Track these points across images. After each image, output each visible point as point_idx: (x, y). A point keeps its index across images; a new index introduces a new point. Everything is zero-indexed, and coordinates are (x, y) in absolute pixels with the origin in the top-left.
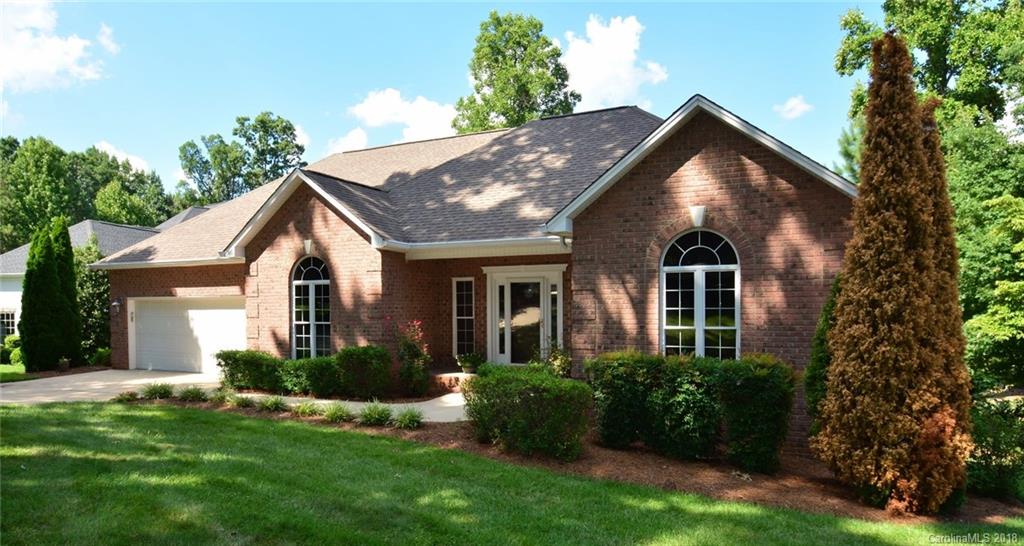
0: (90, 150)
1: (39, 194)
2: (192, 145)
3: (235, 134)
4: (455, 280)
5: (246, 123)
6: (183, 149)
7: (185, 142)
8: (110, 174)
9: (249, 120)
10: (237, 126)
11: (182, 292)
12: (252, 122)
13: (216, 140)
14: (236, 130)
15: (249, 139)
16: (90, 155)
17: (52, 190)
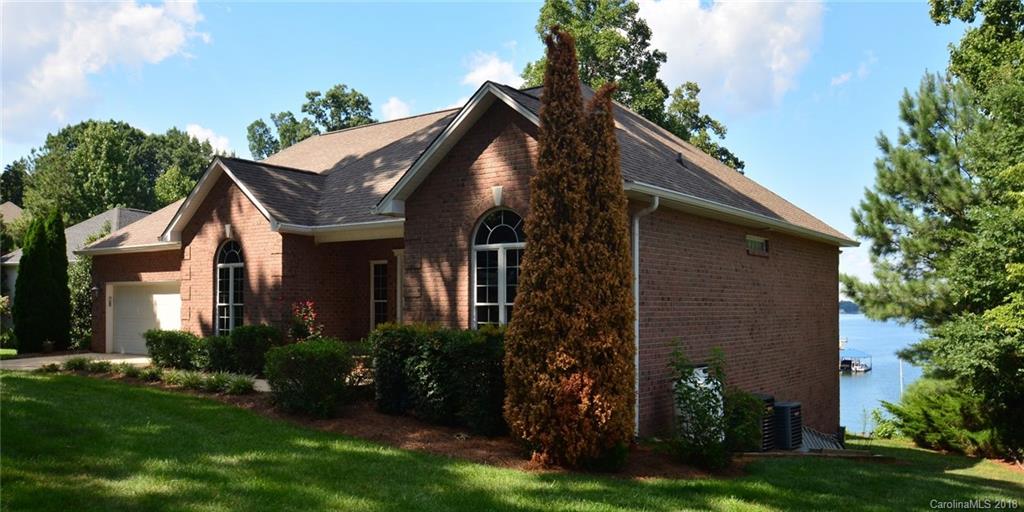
0: (171, 131)
1: (98, 181)
2: (261, 124)
3: (304, 111)
4: (373, 263)
5: (317, 99)
6: (251, 129)
7: (252, 122)
8: (190, 157)
9: (319, 95)
10: (307, 101)
11: (147, 277)
12: (323, 97)
13: (286, 118)
14: (305, 106)
15: (319, 116)
16: (171, 137)
17: (109, 177)
